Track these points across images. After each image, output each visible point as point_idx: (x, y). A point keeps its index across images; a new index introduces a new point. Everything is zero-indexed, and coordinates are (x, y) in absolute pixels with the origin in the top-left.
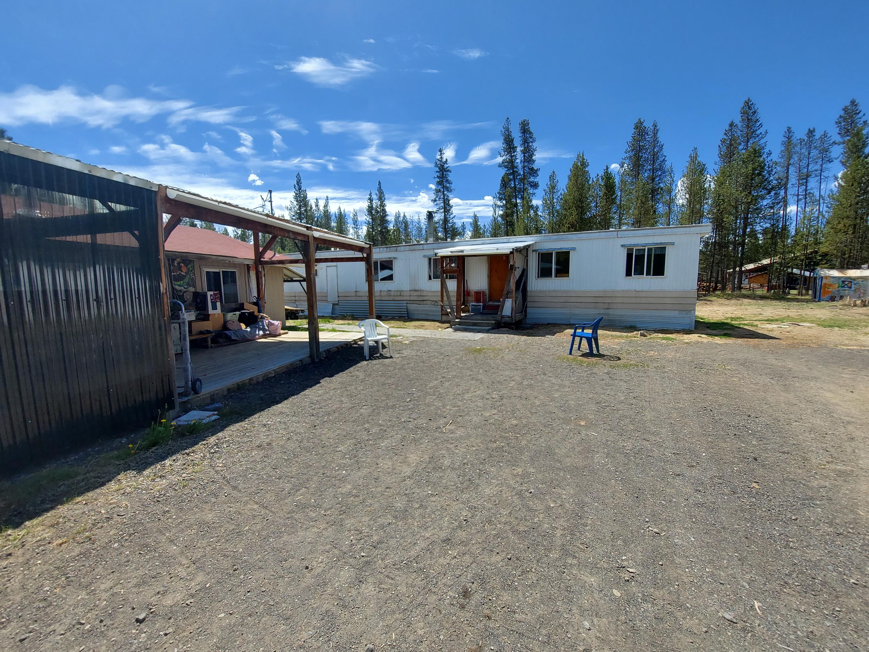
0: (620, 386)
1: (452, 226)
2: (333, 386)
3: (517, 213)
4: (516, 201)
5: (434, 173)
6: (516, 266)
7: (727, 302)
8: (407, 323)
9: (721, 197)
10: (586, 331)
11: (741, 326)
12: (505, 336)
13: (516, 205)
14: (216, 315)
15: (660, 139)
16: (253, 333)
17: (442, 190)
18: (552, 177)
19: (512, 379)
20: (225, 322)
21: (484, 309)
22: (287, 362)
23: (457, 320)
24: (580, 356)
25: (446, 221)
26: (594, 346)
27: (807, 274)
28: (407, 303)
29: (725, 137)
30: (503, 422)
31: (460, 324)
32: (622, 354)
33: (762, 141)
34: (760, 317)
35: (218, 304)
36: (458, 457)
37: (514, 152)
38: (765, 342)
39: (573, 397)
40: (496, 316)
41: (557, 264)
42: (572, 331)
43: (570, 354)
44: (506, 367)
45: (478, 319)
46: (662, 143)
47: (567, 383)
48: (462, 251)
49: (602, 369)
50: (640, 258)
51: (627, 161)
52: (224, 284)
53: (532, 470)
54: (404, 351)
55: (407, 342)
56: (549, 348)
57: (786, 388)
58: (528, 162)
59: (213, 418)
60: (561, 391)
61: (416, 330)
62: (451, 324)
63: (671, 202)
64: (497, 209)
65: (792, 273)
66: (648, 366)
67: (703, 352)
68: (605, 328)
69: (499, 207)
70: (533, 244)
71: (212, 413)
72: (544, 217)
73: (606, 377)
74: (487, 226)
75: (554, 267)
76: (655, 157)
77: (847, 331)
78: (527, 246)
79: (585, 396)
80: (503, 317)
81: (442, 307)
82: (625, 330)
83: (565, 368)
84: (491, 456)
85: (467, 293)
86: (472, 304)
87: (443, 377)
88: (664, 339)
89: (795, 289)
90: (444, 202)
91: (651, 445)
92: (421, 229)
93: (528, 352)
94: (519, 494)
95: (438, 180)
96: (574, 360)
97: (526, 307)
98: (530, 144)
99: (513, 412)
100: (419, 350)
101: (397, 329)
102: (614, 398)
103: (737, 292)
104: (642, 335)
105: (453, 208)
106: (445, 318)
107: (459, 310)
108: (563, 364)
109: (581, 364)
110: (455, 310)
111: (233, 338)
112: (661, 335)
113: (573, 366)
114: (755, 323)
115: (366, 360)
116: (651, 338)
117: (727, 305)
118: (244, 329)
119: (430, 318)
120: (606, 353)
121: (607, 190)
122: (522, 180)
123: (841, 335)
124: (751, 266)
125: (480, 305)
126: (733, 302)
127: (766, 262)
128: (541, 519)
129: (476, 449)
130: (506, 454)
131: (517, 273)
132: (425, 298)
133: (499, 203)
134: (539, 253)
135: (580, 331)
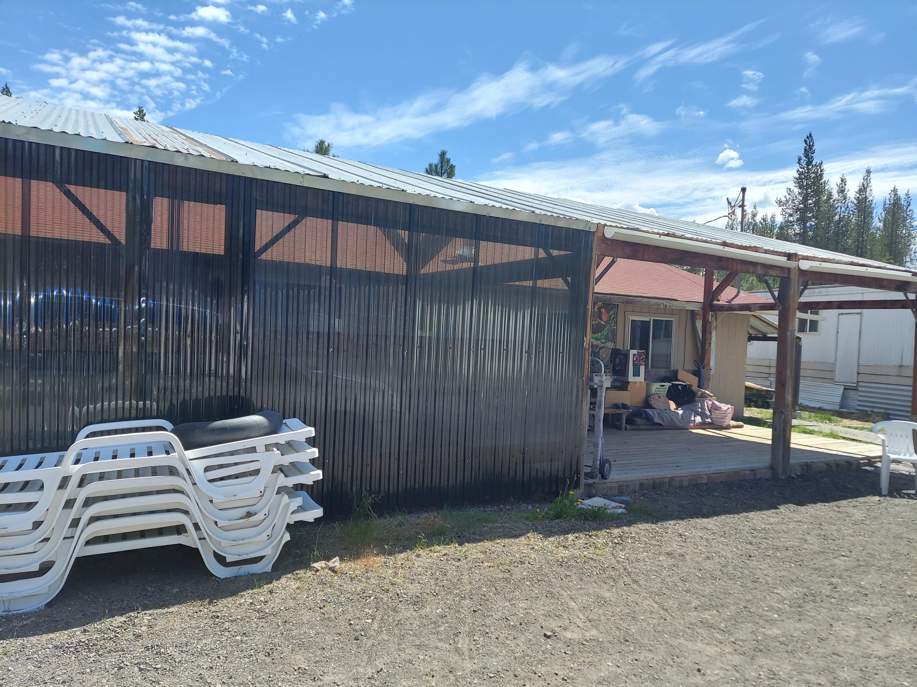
2: (797, 517)
14: (638, 384)
16: (686, 418)
20: (648, 397)
22: (730, 467)
35: (642, 368)
52: (653, 338)
59: (620, 511)
71: (620, 505)
111: (657, 420)
115: (881, 495)
118: (672, 409)
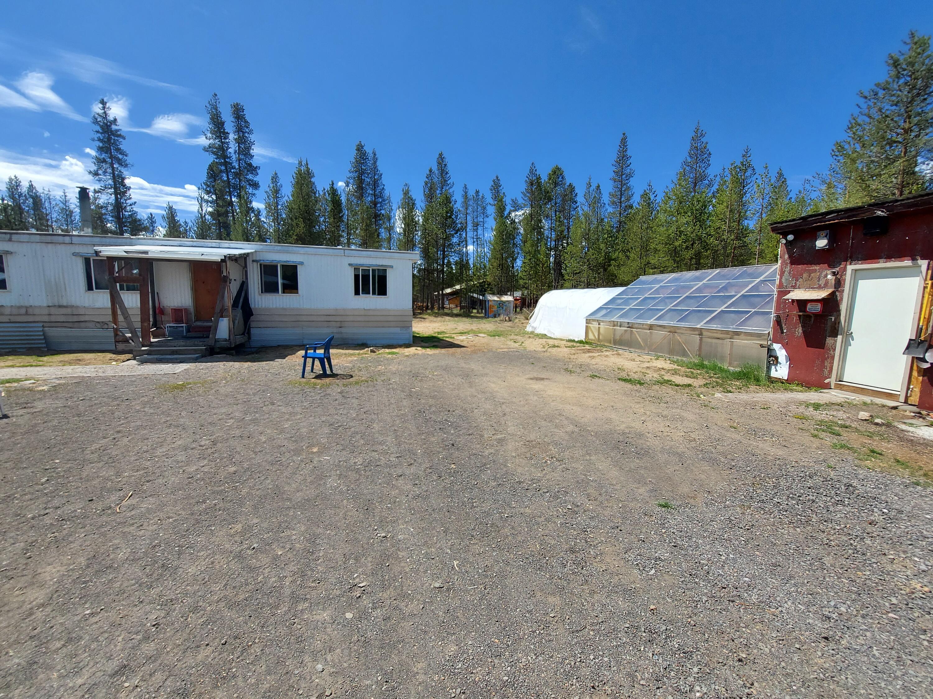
0: (352, 404)
1: (130, 216)
3: (233, 213)
4: (231, 198)
5: (93, 132)
6: (232, 277)
7: (435, 319)
8: (45, 359)
9: (427, 231)
10: (318, 351)
11: (444, 339)
12: (221, 364)
13: (231, 203)
15: (379, 168)
17: (109, 160)
18: (275, 178)
19: (230, 416)
21: (188, 331)
23: (143, 348)
24: (313, 378)
25: (118, 207)
26: (327, 366)
27: (481, 297)
28: (43, 326)
29: (427, 180)
30: (216, 473)
31: (149, 353)
32: (354, 371)
33: (451, 190)
34: (456, 331)
36: (144, 540)
37: (225, 138)
38: (458, 350)
39: (305, 424)
40: (207, 339)
41: (284, 278)
42: (302, 353)
43: (303, 377)
44: (222, 403)
45: (180, 345)
46: (381, 172)
47: (298, 409)
48: (146, 252)
49: (335, 389)
50: (366, 277)
51: (351, 181)
53: (255, 521)
54: (36, 404)
55: (45, 388)
56: (279, 373)
57: (471, 385)
58: (245, 155)
60: (292, 420)
61: (65, 368)
62: (136, 355)
63: (390, 229)
64: (204, 204)
65: (473, 297)
66: (376, 380)
67: (418, 362)
68: (338, 347)
69: (207, 201)
70: (252, 253)
72: (269, 223)
73: (339, 397)
74: (190, 224)
75: (280, 281)
76: (375, 184)
77: (502, 339)
78: (244, 254)
79: (317, 420)
80: (216, 341)
81: (116, 331)
82: (357, 348)
83: (296, 394)
84: (198, 522)
85: (159, 311)
86: (169, 325)
87: (119, 432)
88: (389, 353)
89: (475, 309)
90: (114, 178)
91: (378, 454)
92: (71, 212)
93: (252, 380)
94: (239, 556)
95: (101, 145)
96: (307, 383)
97: (250, 328)
98: (246, 135)
99: (231, 457)
100: (71, 397)
101: (21, 369)
102: (346, 416)
103: (441, 311)
104: (372, 351)
105: (131, 190)
106: (121, 346)
107: (146, 334)
108: (295, 389)
109: (314, 386)
110: (140, 334)
112: (387, 350)
113: (306, 390)
114: (453, 336)
116: (379, 354)
117: (435, 322)
119: (96, 347)
120: (339, 372)
121: (334, 207)
122: (238, 175)
123: (499, 342)
124: (448, 291)
125: (182, 327)
126: (439, 319)
127: (458, 287)
128: (266, 575)
129: (174, 521)
130: (221, 512)
131: (234, 288)
132: (82, 319)
133: (206, 197)
134: (261, 265)
135: (312, 351)
